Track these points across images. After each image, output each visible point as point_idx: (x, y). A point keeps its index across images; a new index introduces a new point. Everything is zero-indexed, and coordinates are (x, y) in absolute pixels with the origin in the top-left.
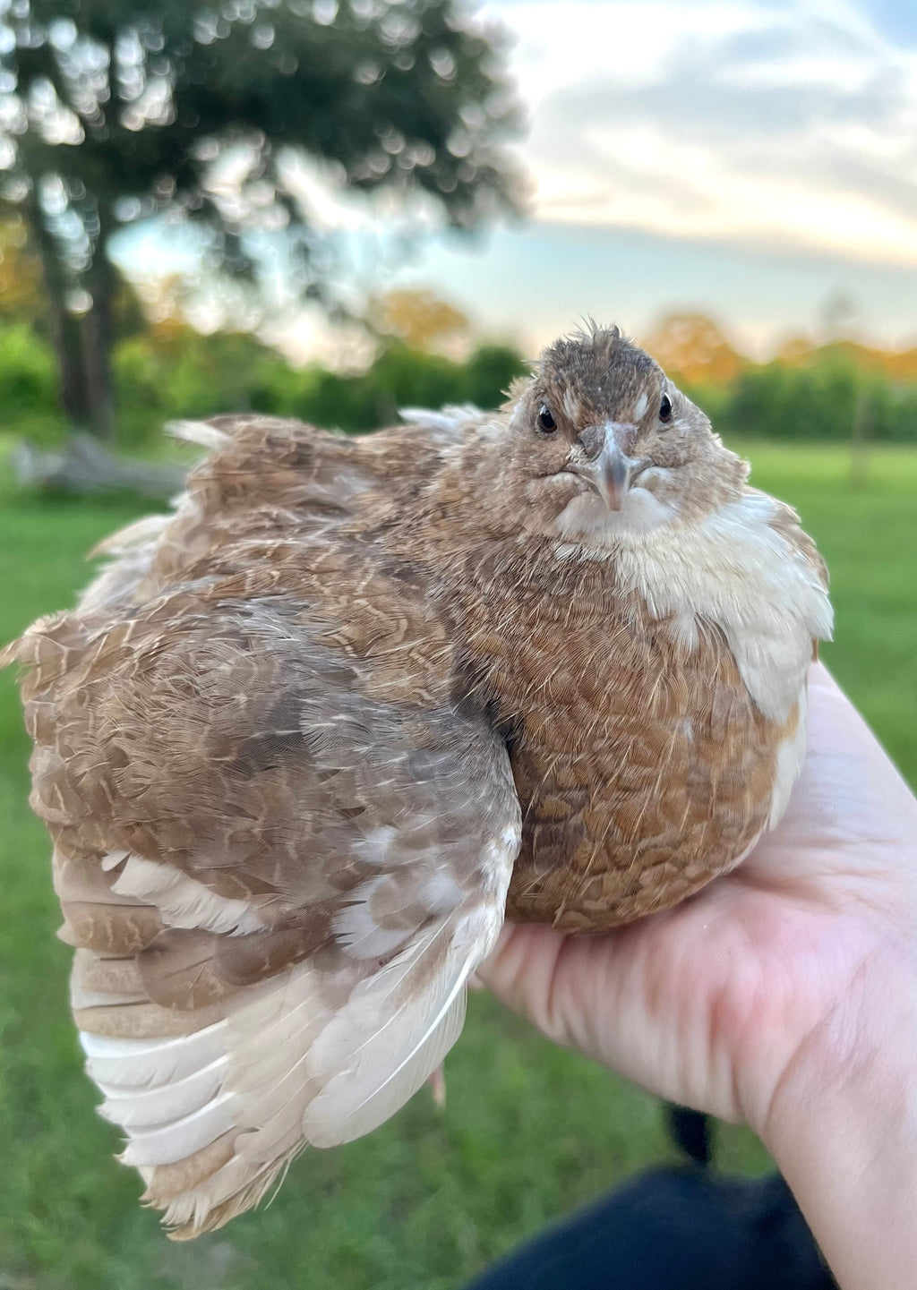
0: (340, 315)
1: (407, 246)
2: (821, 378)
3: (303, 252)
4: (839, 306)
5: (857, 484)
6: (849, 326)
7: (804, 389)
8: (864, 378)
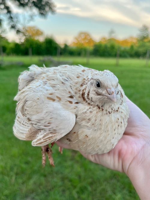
0: (18, 32)
1: (32, 17)
2: (109, 45)
3: (11, 18)
4: (112, 32)
5: (117, 65)
6: (113, 35)
7: (106, 47)
8: (116, 45)
